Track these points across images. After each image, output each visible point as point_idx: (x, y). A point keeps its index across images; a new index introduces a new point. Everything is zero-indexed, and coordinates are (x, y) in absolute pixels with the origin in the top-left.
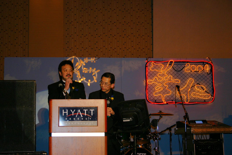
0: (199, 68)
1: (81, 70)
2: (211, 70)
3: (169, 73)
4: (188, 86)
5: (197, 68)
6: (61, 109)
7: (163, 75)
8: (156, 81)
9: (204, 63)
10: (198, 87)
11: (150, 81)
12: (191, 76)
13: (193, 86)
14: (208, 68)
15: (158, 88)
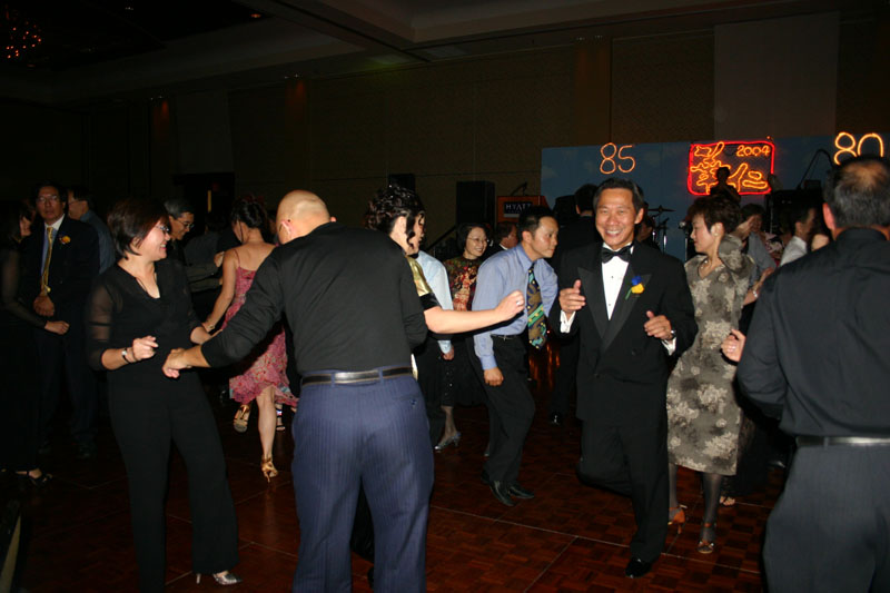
0: (757, 151)
1: (616, 159)
2: (770, 154)
3: (717, 158)
4: (741, 171)
5: (752, 151)
6: (506, 203)
7: (710, 161)
8: (701, 167)
9: (761, 145)
10: (752, 174)
11: (693, 169)
12: (744, 159)
13: (746, 174)
14: (767, 152)
15: (704, 177)
